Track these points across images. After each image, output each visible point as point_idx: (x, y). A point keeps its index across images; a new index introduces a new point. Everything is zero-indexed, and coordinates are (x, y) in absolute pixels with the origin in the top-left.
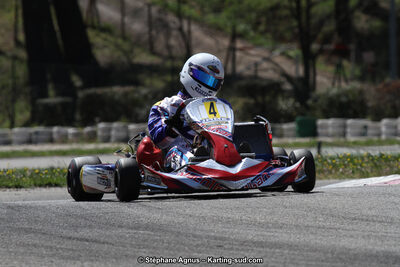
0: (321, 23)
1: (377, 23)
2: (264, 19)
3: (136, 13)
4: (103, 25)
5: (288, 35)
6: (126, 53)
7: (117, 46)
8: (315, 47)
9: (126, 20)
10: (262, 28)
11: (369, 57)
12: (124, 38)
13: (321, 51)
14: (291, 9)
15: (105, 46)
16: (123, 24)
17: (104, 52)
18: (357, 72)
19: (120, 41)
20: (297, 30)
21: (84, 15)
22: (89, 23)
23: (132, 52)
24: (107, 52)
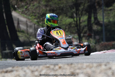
0: (83, 28)
1: (99, 28)
2: (67, 27)
3: (31, 26)
4: (21, 30)
5: (74, 32)
6: (28, 38)
7: (26, 36)
8: (82, 35)
9: (28, 29)
10: (67, 30)
11: (97, 37)
12: (28, 34)
13: (84, 36)
14: (75, 24)
15: (22, 37)
16: (27, 30)
17: (22, 38)
18: (94, 42)
19: (26, 35)
20: (77, 30)
21: (16, 28)
22: (17, 30)
23: (30, 37)
24: (23, 38)
